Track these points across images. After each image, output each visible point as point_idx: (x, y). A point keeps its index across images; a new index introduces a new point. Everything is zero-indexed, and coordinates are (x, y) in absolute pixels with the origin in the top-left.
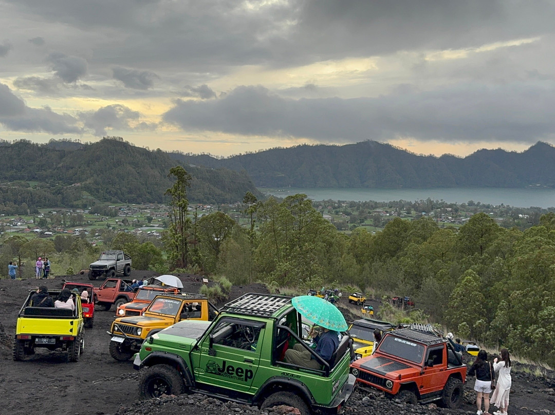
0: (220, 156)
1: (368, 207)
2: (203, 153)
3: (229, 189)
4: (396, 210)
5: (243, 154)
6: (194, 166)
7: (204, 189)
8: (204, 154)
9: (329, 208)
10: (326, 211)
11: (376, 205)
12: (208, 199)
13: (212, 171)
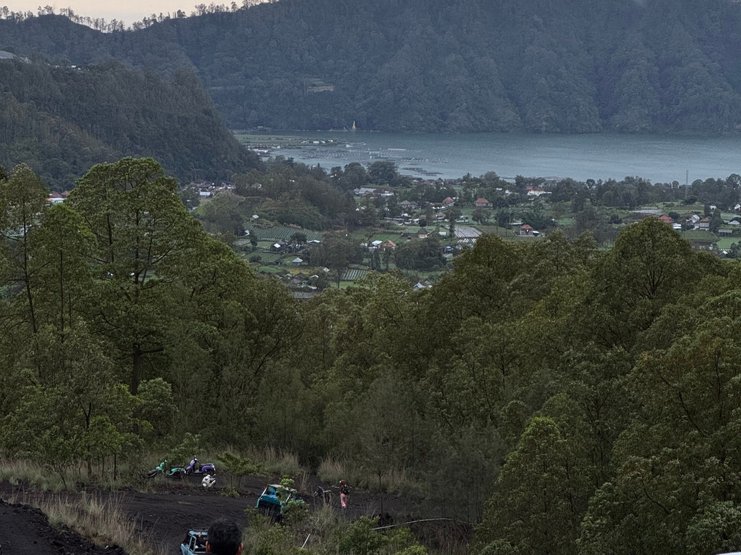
0: (108, 22)
1: (611, 202)
2: (49, 9)
3: (132, 138)
4: (707, 210)
5: (188, 15)
6: (10, 56)
7: (40, 138)
8: (53, 15)
9: (481, 202)
10: (466, 214)
11: (640, 192)
12: (57, 173)
13: (72, 74)
